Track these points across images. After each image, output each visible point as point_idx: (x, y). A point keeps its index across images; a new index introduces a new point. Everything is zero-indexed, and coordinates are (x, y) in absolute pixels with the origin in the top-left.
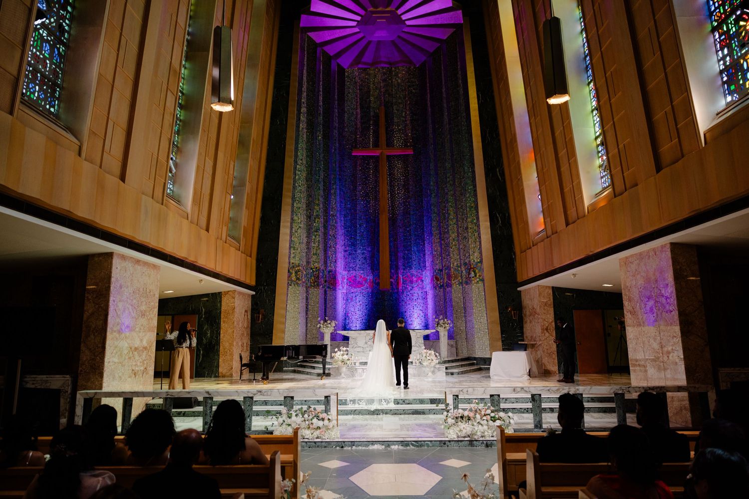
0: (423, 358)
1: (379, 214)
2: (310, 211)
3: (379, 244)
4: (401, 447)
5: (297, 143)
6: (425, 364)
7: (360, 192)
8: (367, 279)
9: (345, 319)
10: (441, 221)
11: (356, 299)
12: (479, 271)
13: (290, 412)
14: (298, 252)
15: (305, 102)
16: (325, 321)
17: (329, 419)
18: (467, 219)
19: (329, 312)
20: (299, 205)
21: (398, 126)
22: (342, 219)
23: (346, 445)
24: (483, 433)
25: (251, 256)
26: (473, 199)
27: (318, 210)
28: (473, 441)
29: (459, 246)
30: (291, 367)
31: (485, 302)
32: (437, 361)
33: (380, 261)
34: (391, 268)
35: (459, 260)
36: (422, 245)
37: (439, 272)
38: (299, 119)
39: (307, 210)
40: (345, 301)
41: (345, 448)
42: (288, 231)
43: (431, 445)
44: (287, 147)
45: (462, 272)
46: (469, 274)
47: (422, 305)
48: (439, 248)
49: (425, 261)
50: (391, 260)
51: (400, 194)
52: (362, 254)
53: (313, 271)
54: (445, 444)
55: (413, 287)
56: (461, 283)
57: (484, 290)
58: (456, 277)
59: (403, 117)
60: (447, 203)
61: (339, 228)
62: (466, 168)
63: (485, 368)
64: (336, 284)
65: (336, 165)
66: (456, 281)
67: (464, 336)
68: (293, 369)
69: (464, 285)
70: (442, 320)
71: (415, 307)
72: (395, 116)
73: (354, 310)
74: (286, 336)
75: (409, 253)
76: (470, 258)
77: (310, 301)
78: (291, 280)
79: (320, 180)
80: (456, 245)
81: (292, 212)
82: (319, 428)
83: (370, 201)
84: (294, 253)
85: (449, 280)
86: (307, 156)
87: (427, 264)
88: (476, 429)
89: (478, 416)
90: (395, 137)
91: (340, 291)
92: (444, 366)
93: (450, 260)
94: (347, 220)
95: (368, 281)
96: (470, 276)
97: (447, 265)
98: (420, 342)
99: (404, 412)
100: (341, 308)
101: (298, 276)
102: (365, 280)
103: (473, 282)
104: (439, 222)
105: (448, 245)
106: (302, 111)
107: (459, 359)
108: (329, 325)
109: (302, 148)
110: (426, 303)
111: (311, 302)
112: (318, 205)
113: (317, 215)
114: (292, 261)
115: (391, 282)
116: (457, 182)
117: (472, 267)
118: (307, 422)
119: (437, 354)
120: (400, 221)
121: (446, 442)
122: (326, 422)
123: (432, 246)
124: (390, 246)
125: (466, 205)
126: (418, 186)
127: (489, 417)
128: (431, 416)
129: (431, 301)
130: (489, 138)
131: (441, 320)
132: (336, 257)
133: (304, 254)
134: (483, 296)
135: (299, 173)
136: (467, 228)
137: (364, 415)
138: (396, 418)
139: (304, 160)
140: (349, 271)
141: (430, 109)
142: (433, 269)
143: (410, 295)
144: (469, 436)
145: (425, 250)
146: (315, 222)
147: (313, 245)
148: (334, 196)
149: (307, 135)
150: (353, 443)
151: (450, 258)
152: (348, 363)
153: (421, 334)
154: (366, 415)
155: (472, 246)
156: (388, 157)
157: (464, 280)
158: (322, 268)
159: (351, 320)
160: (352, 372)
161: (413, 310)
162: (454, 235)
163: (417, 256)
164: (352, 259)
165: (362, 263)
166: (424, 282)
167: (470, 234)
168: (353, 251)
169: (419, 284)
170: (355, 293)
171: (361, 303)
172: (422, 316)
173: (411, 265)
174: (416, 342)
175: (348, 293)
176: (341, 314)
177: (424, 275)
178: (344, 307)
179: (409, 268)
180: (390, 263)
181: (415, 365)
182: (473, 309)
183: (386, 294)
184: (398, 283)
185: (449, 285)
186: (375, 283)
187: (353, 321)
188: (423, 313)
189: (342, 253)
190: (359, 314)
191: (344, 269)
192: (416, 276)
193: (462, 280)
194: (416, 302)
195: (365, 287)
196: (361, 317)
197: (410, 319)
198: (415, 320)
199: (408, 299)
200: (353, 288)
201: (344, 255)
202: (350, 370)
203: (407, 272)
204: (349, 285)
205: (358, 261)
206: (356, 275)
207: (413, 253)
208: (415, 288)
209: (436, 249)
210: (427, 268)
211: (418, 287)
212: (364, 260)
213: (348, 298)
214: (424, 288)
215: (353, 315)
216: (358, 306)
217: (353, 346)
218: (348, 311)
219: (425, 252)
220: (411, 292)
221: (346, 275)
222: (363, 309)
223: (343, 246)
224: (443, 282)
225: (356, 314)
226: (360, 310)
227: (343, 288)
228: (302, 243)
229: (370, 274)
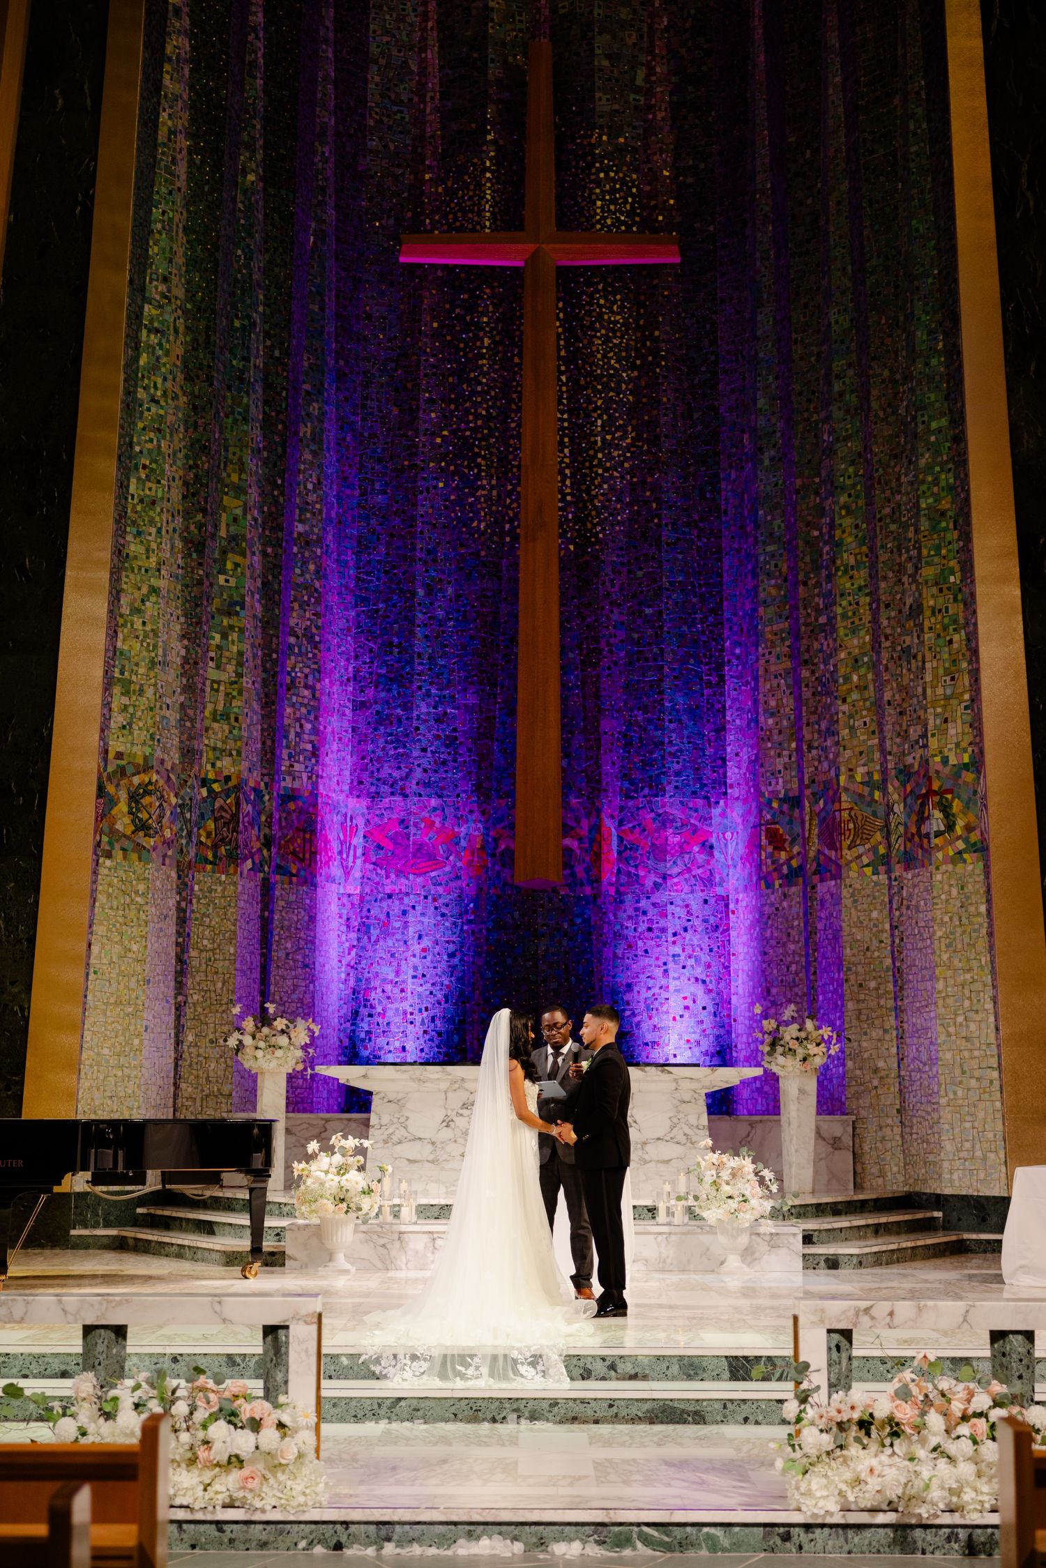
0: (705, 1190)
1: (516, 538)
2: (199, 517)
3: (513, 676)
4: (594, 1551)
5: (144, 202)
6: (712, 1215)
7: (434, 435)
8: (457, 835)
9: (356, 1014)
10: (801, 577)
11: (406, 925)
12: (967, 806)
13: (113, 1393)
14: (143, 702)
15: (186, 9)
16: (264, 1020)
17: (281, 1426)
18: (917, 568)
19: (281, 980)
20: (152, 490)
21: (615, 132)
22: (350, 558)
23: (354, 1539)
24: (956, 1492)
26: (947, 479)
27: (239, 512)
28: (912, 1527)
29: (880, 690)
30: (107, 1225)
31: (991, 947)
32: (768, 1205)
33: (519, 750)
34: (567, 789)
35: (877, 755)
36: (709, 683)
37: (786, 807)
38: (153, 88)
39: (187, 515)
40: (353, 935)
41: (348, 1552)
42: (100, 608)
43: (725, 1542)
44: (101, 217)
45: (889, 809)
46: (922, 818)
47: (705, 958)
48: (789, 702)
49: (724, 760)
50: (566, 752)
51: (617, 447)
52: (436, 721)
53: (213, 795)
54: (786, 1538)
55: (665, 877)
56: (886, 861)
57: (988, 891)
58: (861, 835)
59: (638, 90)
60: (831, 494)
61: (333, 600)
62: (921, 335)
63: (979, 1242)
64: (314, 854)
65: (322, 309)
66: (861, 849)
67: (890, 1098)
68: (113, 1232)
69: (898, 871)
70: (796, 1026)
71: (671, 965)
72: (599, 83)
74: (85, 1084)
75: (650, 721)
76: (925, 746)
77: (195, 930)
78: (112, 832)
79: (251, 374)
80: (866, 688)
81: (117, 522)
82: (236, 1461)
83: (478, 477)
84: (125, 708)
85: (832, 845)
86: (192, 263)
87: (734, 773)
88: (926, 1474)
89: (935, 1420)
90: (598, 183)
91: (333, 886)
92: (795, 1229)
93: (837, 755)
94: (369, 562)
95: (463, 843)
96: (924, 830)
97: (822, 778)
98: (693, 1119)
99: (614, 1413)
100: (334, 963)
101: (142, 815)
102: (452, 842)
103: (940, 855)
104: (792, 581)
105: (827, 686)
106: (169, 49)
107: (864, 1202)
108: (283, 1040)
109: (168, 227)
110: (723, 952)
111: (201, 936)
112: (239, 490)
113: (233, 539)
114: (115, 746)
115: (567, 851)
116: (879, 398)
117: (935, 786)
118: (185, 1437)
119: (768, 1174)
120: (613, 571)
121: (795, 1531)
122: (269, 1436)
123: (756, 688)
124: (564, 685)
125: (917, 505)
126: (696, 416)
127: (982, 1425)
128: (733, 1431)
129: (745, 938)
130: (1029, 194)
131: (787, 1024)
132: (316, 731)
133: (173, 716)
134: (983, 920)
135: (154, 339)
136: (917, 610)
137: (435, 1420)
138: (578, 1434)
139: (175, 280)
140: (375, 796)
141: (762, 58)
142: (759, 793)
143: (652, 912)
144: (892, 1507)
145: (724, 708)
146: (222, 571)
147: (213, 674)
148: (314, 453)
149: (191, 163)
150: (384, 1530)
151: (837, 743)
152: (365, 1207)
153: (694, 1085)
154: (447, 1421)
155: (940, 691)
156: (567, 277)
157: (899, 845)
158: (254, 779)
159: (380, 1020)
160: (384, 1246)
161: (664, 982)
162: (855, 643)
163: (686, 732)
164: (392, 742)
165: (435, 762)
166: (716, 854)
167: (928, 636)
168: (395, 708)
169: (694, 861)
170: (401, 899)
171: (426, 942)
172: (704, 1008)
173: (658, 775)
174: (675, 1120)
175: (368, 898)
176: (336, 992)
177: (716, 820)
178: (349, 958)
179: (651, 787)
180: (565, 763)
181: (668, 1220)
182: (933, 978)
183: (542, 906)
184: (598, 856)
185: (831, 870)
186: (493, 855)
187: (388, 1024)
188: (710, 991)
189: (344, 714)
190: (420, 995)
191: (351, 789)
192: (679, 824)
193: (889, 846)
194: (680, 942)
195: (448, 869)
196: (427, 1009)
197: (650, 1018)
198: (671, 1023)
199: (643, 927)
200: (393, 876)
201: (354, 721)
202: (375, 1237)
203: (638, 809)
204: (374, 860)
205: (416, 753)
206: (409, 814)
207: (670, 721)
208: (675, 880)
209: (773, 703)
210: (729, 791)
211: (687, 876)
212: (447, 746)
213: (368, 918)
214: (717, 880)
215: (389, 998)
216: (414, 956)
217: (390, 1130)
218: (368, 980)
219: (724, 717)
220: (655, 898)
221: (363, 814)
222: (439, 971)
223: (348, 680)
224: (803, 855)
225: (402, 991)
226: (424, 976)
227: (347, 873)
228: (165, 664)
229: (471, 812)
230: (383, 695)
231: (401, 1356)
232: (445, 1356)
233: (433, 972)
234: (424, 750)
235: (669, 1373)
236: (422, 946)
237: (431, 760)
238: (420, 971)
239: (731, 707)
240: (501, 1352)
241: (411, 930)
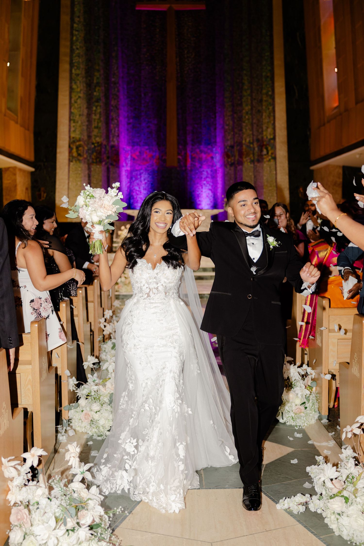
1: (166, 81)
2: (89, 78)
3: (166, 116)
7: (145, 55)
8: (153, 155)
9: (130, 198)
10: (235, 91)
11: (141, 177)
12: (272, 149)
14: (78, 125)
18: (262, 90)
20: (78, 72)
22: (125, 86)
25: (28, 130)
26: (269, 68)
27: (98, 76)
29: (252, 120)
31: (276, 181)
33: (167, 135)
34: (179, 144)
35: (251, 136)
36: (213, 118)
37: (230, 148)
39: (86, 77)
40: (129, 180)
42: (67, 102)
45: (254, 149)
46: (262, 151)
47: (211, 184)
48: (231, 122)
49: (216, 137)
50: (178, 135)
51: (190, 58)
52: (148, 127)
53: (95, 147)
55: (202, 165)
56: (252, 162)
57: (276, 168)
58: (248, 155)
60: (242, 71)
61: (122, 97)
62: (264, 31)
64: (119, 160)
65: (117, 22)
66: (247, 158)
69: (256, 163)
71: (203, 186)
73: (139, 188)
75: (198, 127)
76: (263, 134)
77: (92, 179)
78: (73, 157)
79: (100, 41)
80: (249, 119)
81: (70, 80)
83: (156, 66)
84: (74, 126)
85: (241, 158)
86: (85, 12)
87: (219, 139)
91: (124, 168)
93: (243, 135)
94: (130, 88)
95: (154, 157)
96: (262, 154)
97: (239, 141)
101: (79, 152)
102: (152, 157)
103: (265, 160)
104: (232, 92)
105: (240, 119)
109: (79, 3)
110: (215, 183)
111: (94, 180)
112: (98, 71)
113: (98, 83)
115: (179, 159)
116: (254, 46)
117: (265, 143)
120: (190, 89)
123: (224, 119)
124: (178, 119)
125: (262, 74)
129: (220, 179)
132: (118, 130)
133: (85, 128)
134: (275, 175)
135: (77, 33)
136: (261, 101)
139: (81, 17)
140: (133, 146)
142: (224, 145)
143: (199, 173)
145: (216, 124)
146: (95, 91)
147: (94, 117)
148: (116, 60)
151: (242, 133)
155: (266, 120)
156: (177, 13)
157: (256, 157)
158: (105, 143)
161: (202, 190)
162: (247, 108)
164: (137, 133)
165: (147, 137)
166: (214, 159)
167: (264, 107)
168: (137, 124)
169: (209, 161)
170: (140, 171)
171: (146, 181)
172: (211, 196)
173: (200, 140)
175: (132, 171)
177: (214, 151)
179: (198, 143)
180: (178, 138)
182: (263, 189)
183: (173, 172)
184: (186, 160)
185: (241, 163)
186: (161, 160)
187: (138, 201)
188: (212, 192)
189: (125, 126)
191: (127, 144)
192: (205, 152)
193: (254, 158)
194: (205, 180)
195: (150, 163)
197: (198, 198)
198: (203, 200)
199: (197, 177)
200: (138, 165)
201: (127, 128)
203: (195, 148)
204: (133, 162)
206: (141, 150)
207: (203, 127)
208: (204, 166)
209: (228, 123)
210: (217, 144)
211: (207, 165)
212: (150, 134)
213: (132, 175)
214: (214, 165)
215: (137, 194)
216: (143, 184)
220: (200, 170)
221: (130, 150)
223: (126, 117)
224: (234, 160)
225: (141, 193)
227: (127, 164)
228: (83, 115)
229: (156, 150)
230: (134, 121)
233: (147, 188)
238: (145, 188)
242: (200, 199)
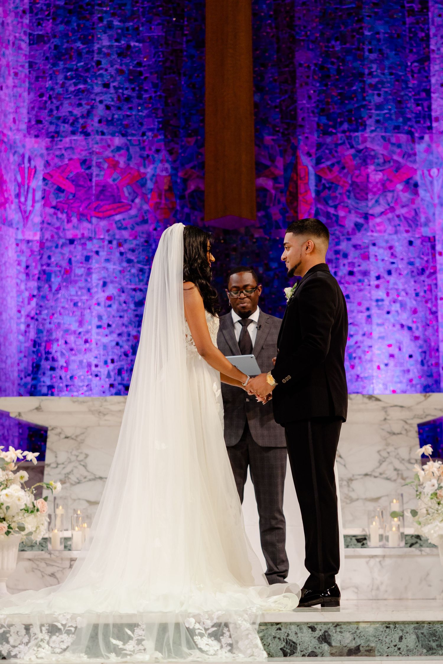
8: (143, 176)
11: (89, 272)
33: (208, 80)
34: (260, 124)
36: (411, 11)
40: (33, 284)
47: (411, 303)
49: (428, 92)
50: (259, 86)
52: (119, 55)
55: (367, 217)
71: (374, 311)
75: (348, 51)
91: (11, 231)
95: (150, 185)
100: (13, 312)
102: (138, 184)
110: (429, 297)
115: (262, 191)
124: (255, 15)
140: (54, 136)
143: (353, 255)
145: (428, 39)
159: (63, 373)
160: (53, 575)
161: (366, 328)
163: (387, 63)
164: (72, 78)
165: (119, 98)
166: (421, 192)
168: (75, 41)
169: (397, 201)
170: (84, 244)
171: (111, 290)
172: (411, 356)
173: (358, 109)
174: (384, 454)
175: (48, 244)
176: (15, 344)
177: (421, 156)
178: (29, 308)
179: (350, 122)
180: (257, 98)
181: (381, 543)
183: (235, 250)
184: (294, 197)
186: (182, 197)
187: (72, 378)
188: (417, 338)
189: (20, 48)
190: (105, 347)
191: (29, 128)
192: (381, 161)
194: (383, 286)
195: (133, 212)
196: (113, 361)
197: (353, 367)
198: (375, 373)
199: (343, 271)
200: (74, 220)
201: (30, 56)
202: (42, 565)
203: (337, 145)
204: (54, 203)
205: (98, 89)
206: (91, 153)
207: (370, 51)
208: (378, 220)
210: (435, 125)
211: (390, 215)
212: (131, 81)
213: (48, 265)
214: (423, 219)
215: (72, 350)
216: (98, 304)
217: (68, 470)
218: (49, 332)
219: (428, 46)
220: (357, 239)
221: (42, 156)
222: (125, 320)
223: (24, 12)
225: (86, 341)
226: (109, 325)
227: (26, 217)
229: (158, 151)
230: (62, 28)
231: (35, 629)
232: (96, 627)
233: (120, 321)
234: (106, 86)
235: (402, 645)
236: (107, 294)
237: (115, 96)
238: (105, 321)
239: (435, 35)
240: (171, 621)
241: (95, 277)
242: (359, 369)
